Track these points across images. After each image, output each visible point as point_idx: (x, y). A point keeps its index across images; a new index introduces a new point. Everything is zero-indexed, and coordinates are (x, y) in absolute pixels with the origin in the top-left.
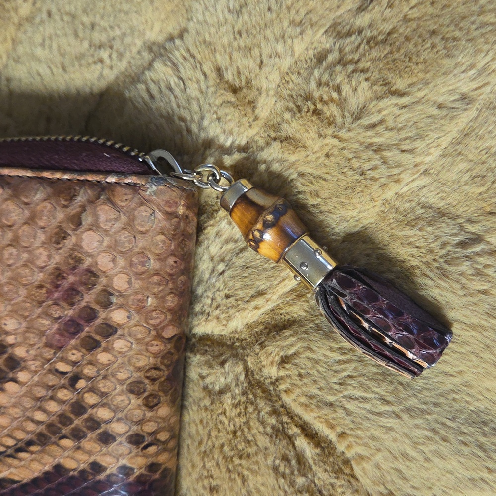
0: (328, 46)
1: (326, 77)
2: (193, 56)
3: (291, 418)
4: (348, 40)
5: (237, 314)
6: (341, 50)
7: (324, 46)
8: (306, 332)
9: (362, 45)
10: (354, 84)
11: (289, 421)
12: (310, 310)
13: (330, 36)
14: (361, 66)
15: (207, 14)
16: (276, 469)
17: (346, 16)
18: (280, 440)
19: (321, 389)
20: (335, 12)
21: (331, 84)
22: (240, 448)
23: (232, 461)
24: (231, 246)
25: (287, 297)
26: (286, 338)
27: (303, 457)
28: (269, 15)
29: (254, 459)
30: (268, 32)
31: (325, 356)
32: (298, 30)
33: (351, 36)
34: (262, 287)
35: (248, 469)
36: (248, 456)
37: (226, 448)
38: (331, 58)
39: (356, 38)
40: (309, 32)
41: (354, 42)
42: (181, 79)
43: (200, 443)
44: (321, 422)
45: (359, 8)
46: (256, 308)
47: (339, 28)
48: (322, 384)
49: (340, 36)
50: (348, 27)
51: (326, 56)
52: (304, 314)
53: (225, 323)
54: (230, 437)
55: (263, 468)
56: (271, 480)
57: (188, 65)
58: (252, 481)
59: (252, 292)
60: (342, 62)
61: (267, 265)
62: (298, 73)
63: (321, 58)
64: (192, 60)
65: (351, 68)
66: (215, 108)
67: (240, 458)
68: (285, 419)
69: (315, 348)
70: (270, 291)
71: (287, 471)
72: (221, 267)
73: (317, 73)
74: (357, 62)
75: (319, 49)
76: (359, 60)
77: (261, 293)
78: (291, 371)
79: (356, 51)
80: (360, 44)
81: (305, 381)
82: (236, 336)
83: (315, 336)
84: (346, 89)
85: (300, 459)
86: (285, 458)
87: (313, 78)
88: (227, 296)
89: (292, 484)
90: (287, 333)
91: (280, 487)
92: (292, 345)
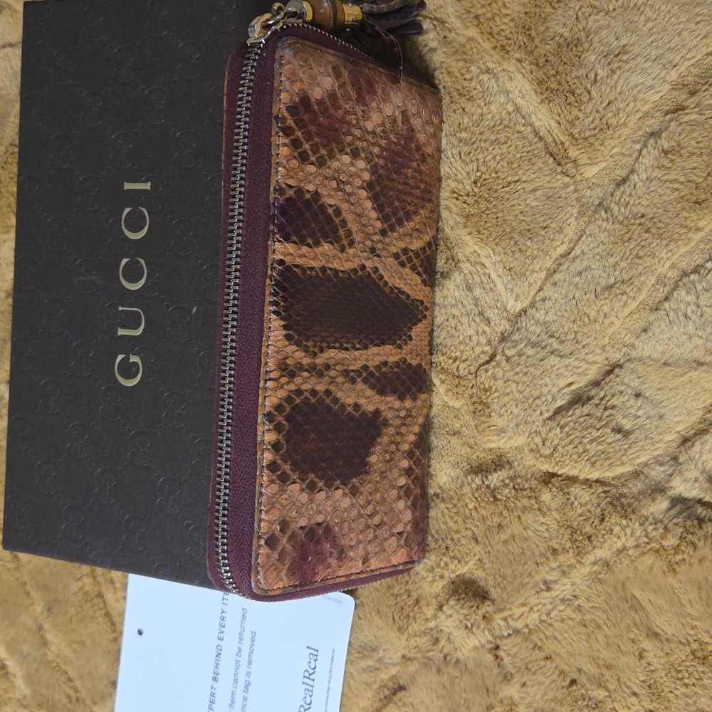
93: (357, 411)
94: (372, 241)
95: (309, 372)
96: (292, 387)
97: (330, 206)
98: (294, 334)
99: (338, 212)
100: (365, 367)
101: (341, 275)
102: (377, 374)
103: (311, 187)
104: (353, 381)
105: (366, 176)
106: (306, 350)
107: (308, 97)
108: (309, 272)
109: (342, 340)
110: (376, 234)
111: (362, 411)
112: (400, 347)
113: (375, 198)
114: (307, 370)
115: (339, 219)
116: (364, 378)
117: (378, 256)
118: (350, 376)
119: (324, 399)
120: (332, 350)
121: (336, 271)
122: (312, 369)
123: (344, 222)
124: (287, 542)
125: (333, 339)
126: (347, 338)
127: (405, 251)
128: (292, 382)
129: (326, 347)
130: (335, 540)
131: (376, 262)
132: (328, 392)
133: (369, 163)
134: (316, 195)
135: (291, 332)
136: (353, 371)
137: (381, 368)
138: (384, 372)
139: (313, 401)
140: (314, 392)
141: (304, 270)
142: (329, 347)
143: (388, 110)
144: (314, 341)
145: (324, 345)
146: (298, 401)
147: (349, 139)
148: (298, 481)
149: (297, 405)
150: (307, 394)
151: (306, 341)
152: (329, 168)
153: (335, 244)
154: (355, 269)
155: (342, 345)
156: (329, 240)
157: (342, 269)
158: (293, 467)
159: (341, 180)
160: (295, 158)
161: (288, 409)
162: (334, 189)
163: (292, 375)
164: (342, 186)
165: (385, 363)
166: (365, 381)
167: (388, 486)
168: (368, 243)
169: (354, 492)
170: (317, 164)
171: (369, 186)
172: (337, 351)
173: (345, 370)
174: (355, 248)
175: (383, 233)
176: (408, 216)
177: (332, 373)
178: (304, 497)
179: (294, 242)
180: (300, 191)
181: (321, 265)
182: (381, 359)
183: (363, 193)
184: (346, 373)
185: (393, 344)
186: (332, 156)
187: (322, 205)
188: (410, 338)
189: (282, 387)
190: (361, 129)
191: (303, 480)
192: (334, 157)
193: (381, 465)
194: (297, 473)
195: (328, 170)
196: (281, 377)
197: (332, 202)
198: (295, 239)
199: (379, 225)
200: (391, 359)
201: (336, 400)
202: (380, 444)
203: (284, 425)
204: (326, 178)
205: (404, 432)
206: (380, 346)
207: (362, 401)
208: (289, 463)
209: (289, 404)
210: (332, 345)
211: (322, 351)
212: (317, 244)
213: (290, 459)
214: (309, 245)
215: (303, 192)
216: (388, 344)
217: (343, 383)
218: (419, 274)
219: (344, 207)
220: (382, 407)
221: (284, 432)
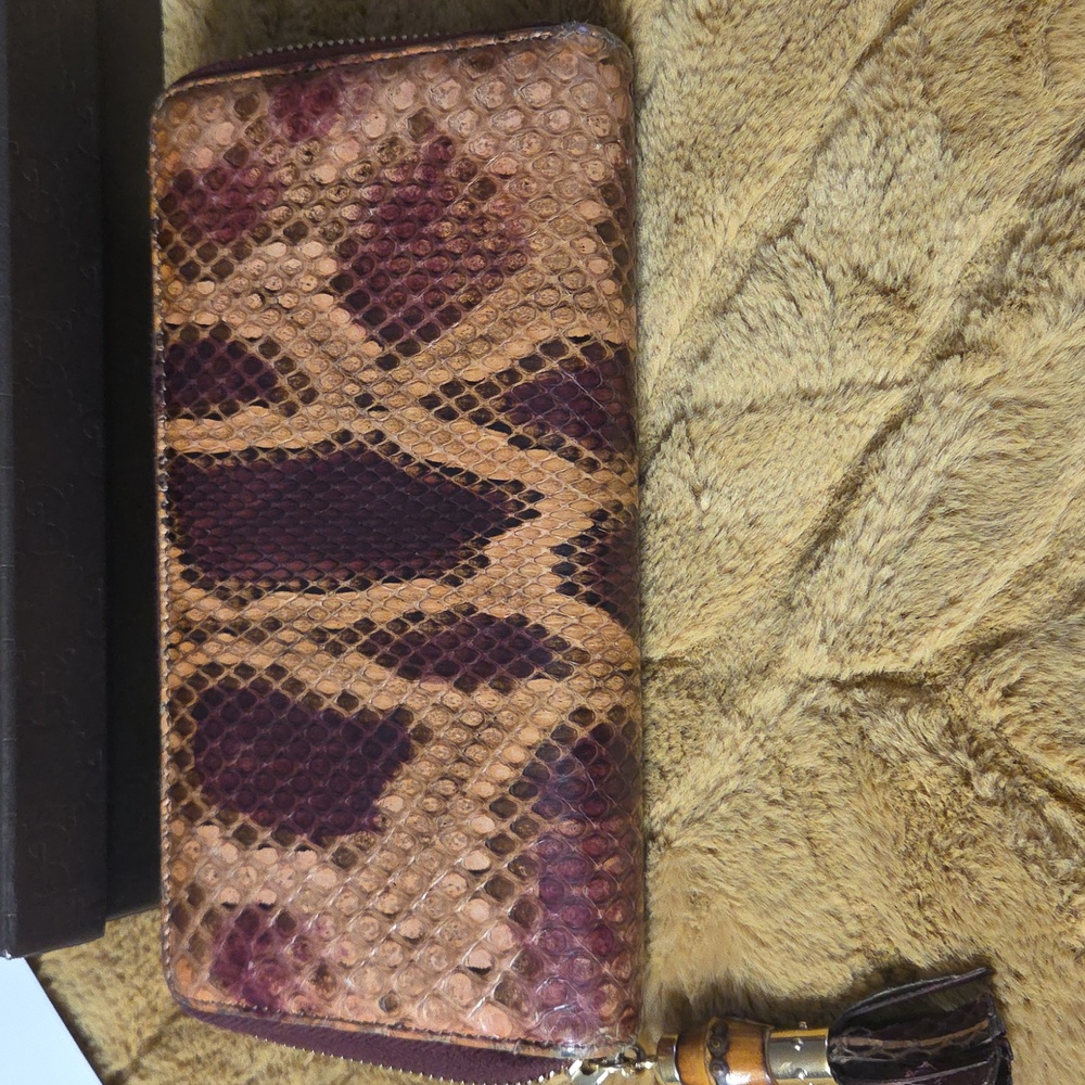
0: (1023, 220)
1: (1027, 263)
2: (810, 258)
3: (1030, 777)
4: (1052, 207)
5: (923, 639)
6: (1043, 223)
7: (1017, 222)
8: (1033, 646)
9: (1075, 212)
10: (1069, 268)
11: (1029, 781)
12: (1034, 616)
13: (1024, 206)
14: (1076, 241)
15: (832, 194)
16: (1021, 853)
17: (1046, 173)
18: (1021, 810)
19: (1067, 722)
20: (1028, 169)
21: (1036, 273)
22: (959, 832)
23: (949, 855)
24: (892, 537)
25: (996, 602)
26: (1000, 661)
27: (1061, 830)
28: (936, 184)
29: (983, 844)
30: (938, 209)
31: (1070, 675)
32: (982, 201)
33: (1055, 200)
34: (954, 593)
35: (977, 860)
36: (975, 841)
37: (937, 837)
38: (1030, 235)
39: (1064, 204)
40: (997, 203)
41: (1061, 210)
42: (791, 299)
43: (896, 840)
44: (1076, 773)
45: (1064, 158)
46: (950, 624)
47: (1035, 192)
48: (1068, 714)
49: (1038, 204)
50: (1049, 188)
51: (1022, 235)
52: (1027, 622)
53: (905, 655)
54: (942, 819)
55: (1001, 855)
56: (1015, 870)
57: (803, 275)
58: (986, 877)
59: (940, 601)
60: (1045, 239)
61: (954, 560)
62: (987, 262)
63: (1015, 238)
64: (809, 266)
65: (1061, 246)
66: (849, 333)
67: (962, 846)
68: (1023, 780)
69: (1053, 667)
70: (966, 597)
71: (1040, 853)
72: (886, 572)
73: (1015, 257)
74: (1069, 237)
75: (1010, 227)
76: (1072, 234)
77: (953, 602)
78: (1020, 705)
79: (1066, 222)
80: (1071, 211)
81: (1041, 714)
82: (924, 670)
83: (1050, 650)
84: (1059, 275)
85: (1057, 834)
86: (1033, 836)
87: (1010, 264)
88: (904, 616)
89: (1052, 871)
90: (1001, 653)
91: (1032, 878)
92: (1014, 669)
93: (347, 708)
94: (362, 383)
95: (233, 634)
96: (201, 659)
97: (252, 340)
98: (198, 569)
99: (270, 347)
100: (366, 625)
101: (292, 457)
102: (396, 637)
103: (208, 319)
104: (336, 650)
105: (329, 267)
106: (223, 595)
107: (188, 171)
108: (218, 462)
109: (306, 575)
110: (369, 367)
111: (360, 707)
112: (455, 582)
113: (353, 304)
114: (226, 631)
115: (275, 359)
116: (363, 646)
117: (380, 408)
118: (330, 642)
119: (268, 683)
120: (281, 594)
121: (280, 453)
122: (238, 628)
123: (287, 363)
124: (202, 924)
125: (284, 574)
126: (318, 571)
127: (452, 388)
128: (201, 650)
129: (268, 589)
130: (305, 946)
131: (378, 422)
132: (277, 671)
133: (330, 241)
134: (222, 329)
135: (191, 566)
136: (335, 631)
137: (404, 625)
138: (414, 632)
139: (243, 684)
140: (245, 670)
141: (209, 459)
142: (273, 588)
143: (374, 126)
144: (238, 578)
145: (262, 585)
146: (212, 683)
147: (279, 212)
148: (215, 821)
149: (212, 690)
150: (230, 672)
151: (222, 580)
152: (240, 275)
153: (270, 403)
154: (326, 442)
155: (304, 584)
156: (257, 399)
157: (293, 446)
158: (206, 796)
159: (268, 290)
160: (177, 278)
161: (196, 697)
162: (257, 309)
163: (199, 638)
164: (271, 301)
165: (417, 616)
166: (367, 650)
167: (436, 864)
168: (350, 388)
169: (344, 862)
170: (214, 277)
171: (339, 284)
172: (295, 595)
173: (317, 630)
174: (319, 403)
175: (387, 363)
176: (451, 316)
177: (286, 635)
178: (230, 852)
179: (187, 416)
180: (190, 330)
181: (244, 446)
182: (405, 608)
183: (326, 301)
184: (319, 636)
185: (434, 577)
186: (241, 254)
187: (234, 343)
188: (484, 562)
189: (184, 659)
190: (306, 186)
191: (226, 822)
192: (248, 254)
193: (415, 819)
194: (214, 807)
195: (238, 281)
196: (182, 641)
197: (255, 332)
198: (187, 410)
199: (374, 349)
200: (431, 608)
201: (296, 685)
202: (408, 776)
203: (190, 723)
204: (237, 295)
205: (478, 757)
206: (399, 582)
207: (359, 689)
208: (200, 788)
209: (197, 688)
210: (280, 584)
211: (257, 594)
212: (231, 410)
213: (201, 782)
214: (215, 417)
215: (196, 331)
216: (422, 577)
217: (314, 654)
218: (499, 427)
219: (284, 334)
220: (413, 703)
221: (190, 736)
